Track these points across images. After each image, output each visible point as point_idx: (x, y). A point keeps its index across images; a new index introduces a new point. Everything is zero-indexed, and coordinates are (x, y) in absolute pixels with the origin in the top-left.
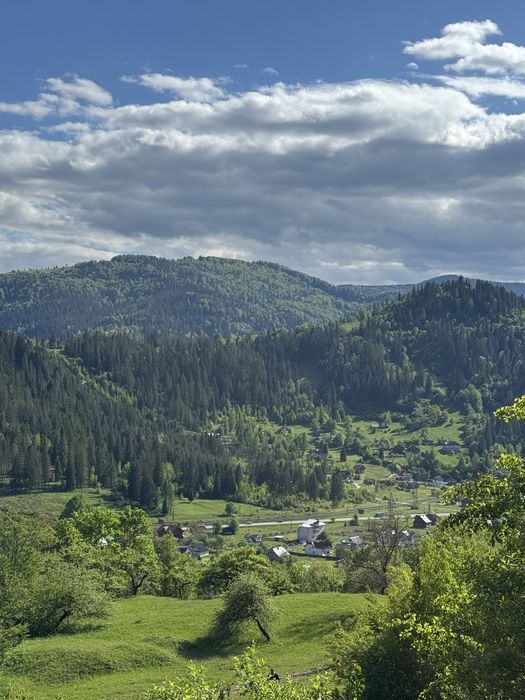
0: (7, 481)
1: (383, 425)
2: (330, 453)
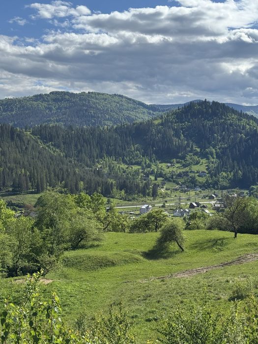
0: (11, 189)
1: (173, 165)
2: (150, 177)
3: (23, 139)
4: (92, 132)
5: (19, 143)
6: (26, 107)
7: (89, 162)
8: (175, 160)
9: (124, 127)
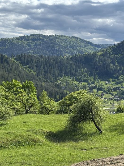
1: (109, 82)
2: (94, 90)
3: (9, 63)
4: (56, 60)
5: (6, 65)
6: (14, 44)
7: (52, 79)
8: (111, 79)
9: (77, 57)
